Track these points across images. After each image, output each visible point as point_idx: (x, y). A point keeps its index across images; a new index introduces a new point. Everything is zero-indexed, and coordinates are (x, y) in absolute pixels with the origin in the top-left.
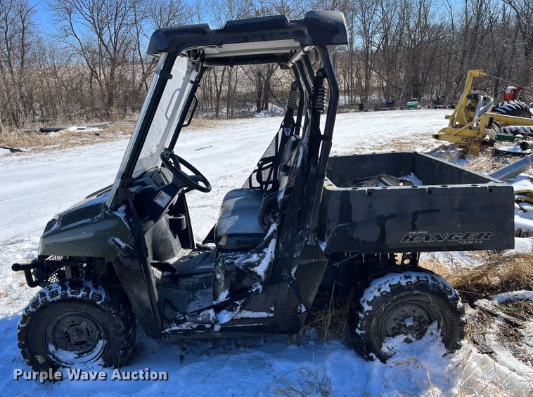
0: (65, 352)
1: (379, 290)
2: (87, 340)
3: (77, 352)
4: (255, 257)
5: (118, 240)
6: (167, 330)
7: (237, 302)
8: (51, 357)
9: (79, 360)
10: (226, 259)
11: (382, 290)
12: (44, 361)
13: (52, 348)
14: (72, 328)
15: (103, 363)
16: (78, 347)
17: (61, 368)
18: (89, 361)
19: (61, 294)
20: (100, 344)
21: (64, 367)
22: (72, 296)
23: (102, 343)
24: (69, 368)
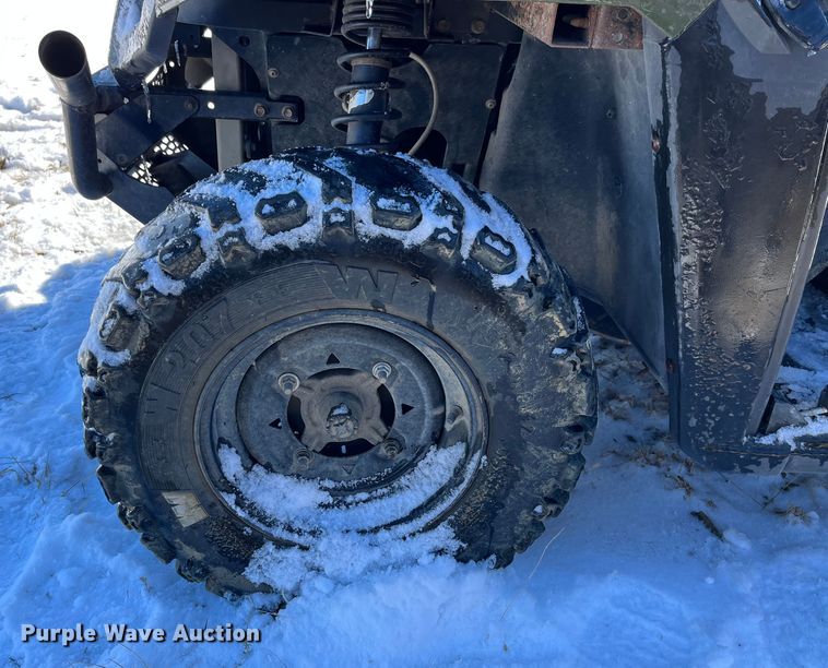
0: (280, 481)
2: (375, 438)
3: (329, 484)
6: (785, 436)
8: (230, 499)
9: (338, 516)
12: (200, 515)
13: (232, 463)
14: (318, 384)
15: (455, 545)
16: (334, 464)
17: (270, 547)
18: (387, 527)
19: (327, 217)
20: (440, 464)
21: (281, 544)
22: (376, 231)
23: (454, 463)
24: (304, 548)
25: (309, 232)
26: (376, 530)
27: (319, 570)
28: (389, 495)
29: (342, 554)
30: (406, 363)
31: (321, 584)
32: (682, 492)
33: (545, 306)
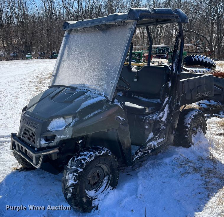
1: (191, 118)
2: (98, 180)
3: (95, 189)
4: (161, 114)
5: (119, 117)
6: (134, 159)
7: (157, 136)
9: (98, 193)
10: (150, 118)
11: (192, 118)
13: (86, 191)
14: (91, 176)
17: (93, 200)
18: (104, 190)
19: (95, 155)
20: (106, 179)
21: (94, 199)
22: (99, 155)
23: (107, 178)
24: (97, 198)
25: (93, 158)
26: (103, 191)
27: (99, 200)
28: (101, 187)
29: (101, 196)
30: (100, 169)
31: (101, 201)
32: (124, 173)
33: (113, 156)
